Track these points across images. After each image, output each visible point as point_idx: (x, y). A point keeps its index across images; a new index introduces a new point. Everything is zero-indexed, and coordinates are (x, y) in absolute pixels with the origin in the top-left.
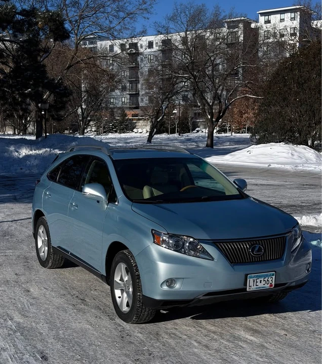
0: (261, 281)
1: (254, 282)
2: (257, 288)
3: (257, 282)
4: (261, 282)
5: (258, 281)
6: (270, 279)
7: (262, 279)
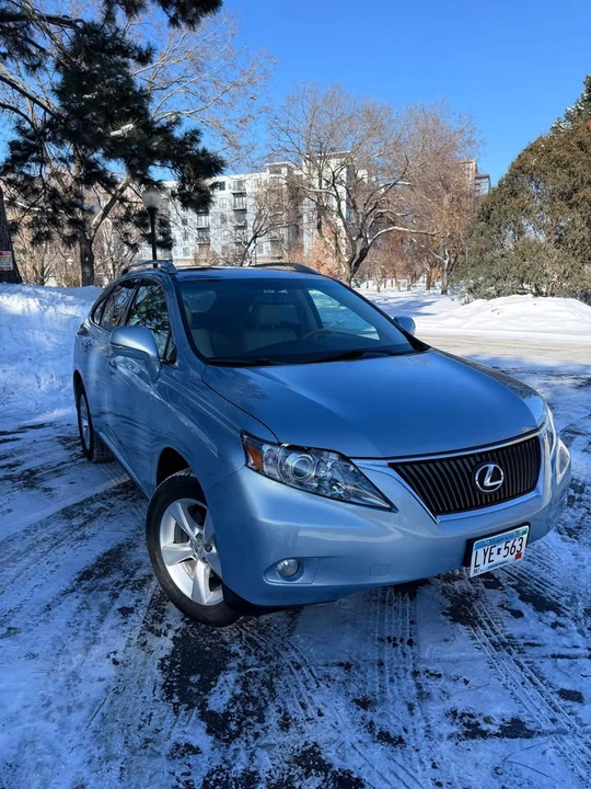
0: (499, 550)
1: (485, 555)
2: (490, 567)
3: (491, 554)
4: (499, 553)
5: (495, 550)
6: (517, 544)
7: (502, 546)
